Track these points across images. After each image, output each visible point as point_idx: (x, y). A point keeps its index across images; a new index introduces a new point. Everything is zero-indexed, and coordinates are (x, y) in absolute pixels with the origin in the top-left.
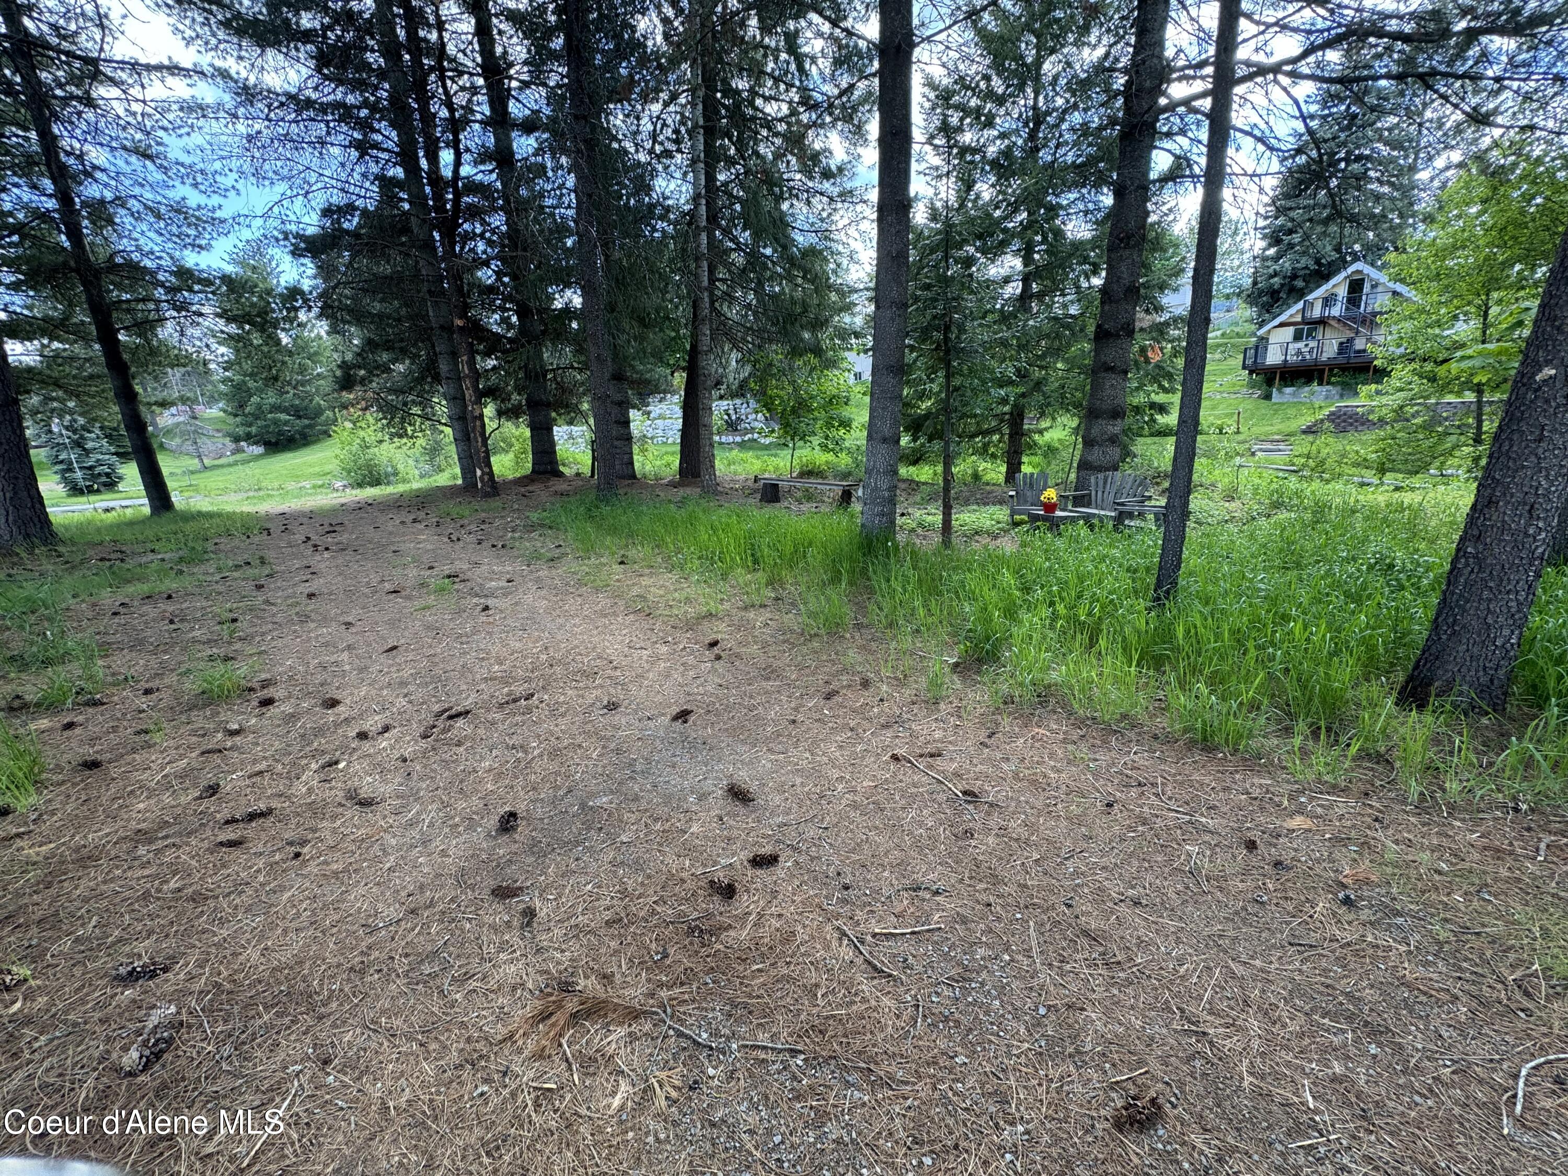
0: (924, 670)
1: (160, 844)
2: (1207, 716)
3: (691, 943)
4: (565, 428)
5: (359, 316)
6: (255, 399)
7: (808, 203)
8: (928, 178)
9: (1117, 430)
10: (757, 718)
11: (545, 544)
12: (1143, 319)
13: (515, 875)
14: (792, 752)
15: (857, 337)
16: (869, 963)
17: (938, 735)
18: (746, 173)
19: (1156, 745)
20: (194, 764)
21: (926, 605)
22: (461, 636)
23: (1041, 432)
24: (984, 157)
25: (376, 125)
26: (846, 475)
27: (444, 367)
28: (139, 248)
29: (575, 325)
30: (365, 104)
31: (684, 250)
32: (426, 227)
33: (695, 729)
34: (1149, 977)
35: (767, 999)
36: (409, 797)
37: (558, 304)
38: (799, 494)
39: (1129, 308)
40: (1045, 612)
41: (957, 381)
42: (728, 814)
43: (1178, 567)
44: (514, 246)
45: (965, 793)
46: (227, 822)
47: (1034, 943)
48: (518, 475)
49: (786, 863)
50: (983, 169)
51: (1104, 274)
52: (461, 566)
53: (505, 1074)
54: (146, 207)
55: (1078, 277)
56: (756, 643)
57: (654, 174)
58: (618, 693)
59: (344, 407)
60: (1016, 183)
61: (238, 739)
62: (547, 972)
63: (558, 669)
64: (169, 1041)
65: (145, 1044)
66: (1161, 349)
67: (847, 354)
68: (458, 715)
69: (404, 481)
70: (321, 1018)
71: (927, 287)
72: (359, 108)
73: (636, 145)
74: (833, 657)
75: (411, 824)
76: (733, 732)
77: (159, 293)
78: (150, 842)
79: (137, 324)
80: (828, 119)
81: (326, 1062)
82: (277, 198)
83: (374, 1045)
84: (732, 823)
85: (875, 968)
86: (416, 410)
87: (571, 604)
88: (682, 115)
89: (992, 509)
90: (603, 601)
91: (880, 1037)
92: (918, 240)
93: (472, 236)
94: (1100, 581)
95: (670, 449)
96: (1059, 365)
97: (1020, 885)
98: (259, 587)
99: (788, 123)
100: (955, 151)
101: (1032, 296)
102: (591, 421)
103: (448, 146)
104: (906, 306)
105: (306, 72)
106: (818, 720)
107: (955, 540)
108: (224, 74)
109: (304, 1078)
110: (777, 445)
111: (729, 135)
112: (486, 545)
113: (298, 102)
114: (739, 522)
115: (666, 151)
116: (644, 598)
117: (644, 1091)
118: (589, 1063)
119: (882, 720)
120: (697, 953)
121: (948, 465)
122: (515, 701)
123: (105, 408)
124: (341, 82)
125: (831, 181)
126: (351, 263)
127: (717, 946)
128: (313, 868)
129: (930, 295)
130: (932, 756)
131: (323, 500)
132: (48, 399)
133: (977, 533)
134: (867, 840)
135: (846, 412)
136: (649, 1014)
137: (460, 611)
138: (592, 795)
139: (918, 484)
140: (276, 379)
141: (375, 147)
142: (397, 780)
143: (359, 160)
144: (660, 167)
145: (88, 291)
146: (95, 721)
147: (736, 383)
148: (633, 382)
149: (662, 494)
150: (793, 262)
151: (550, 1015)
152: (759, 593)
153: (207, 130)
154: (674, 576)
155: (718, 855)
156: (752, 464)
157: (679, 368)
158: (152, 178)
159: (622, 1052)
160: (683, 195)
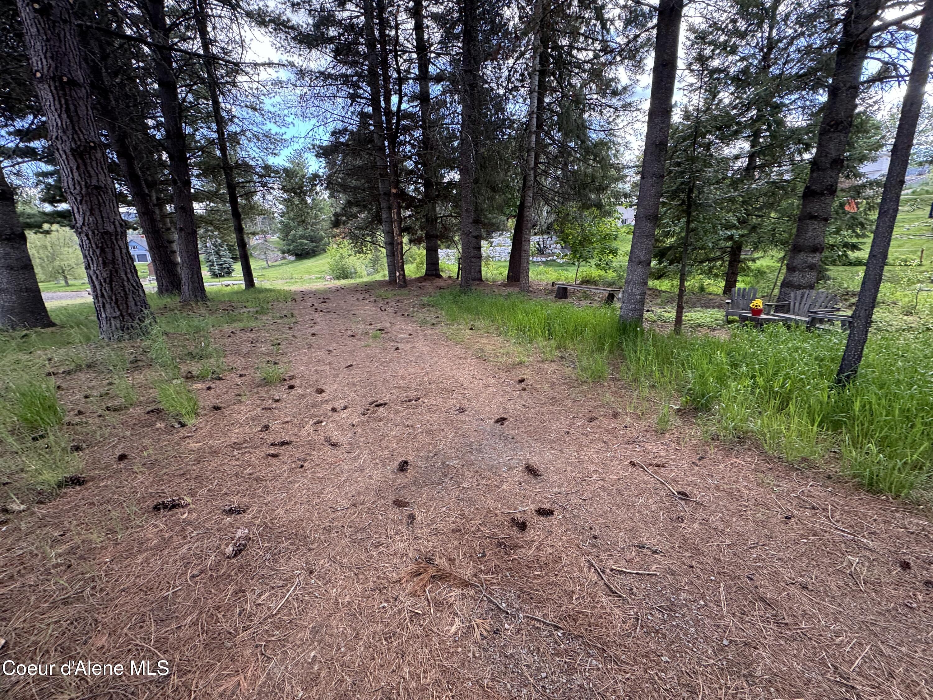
0: (656, 411)
1: (243, 451)
2: (874, 468)
3: (499, 551)
4: (445, 250)
5: (345, 188)
6: (293, 232)
7: (601, 113)
8: (686, 92)
9: (815, 260)
10: (545, 427)
11: (431, 317)
12: (844, 183)
13: (406, 495)
14: (566, 450)
15: (626, 198)
16: (608, 586)
17: (663, 453)
18: (562, 97)
19: (829, 482)
20: (259, 414)
21: (661, 369)
22: (384, 363)
23: (754, 260)
24: (727, 74)
25: (361, 84)
26: (611, 284)
27: (384, 216)
28: (249, 156)
29: (454, 192)
30: (356, 74)
31: (521, 146)
32: (381, 139)
33: (509, 429)
34: (810, 639)
35: (542, 593)
36: (354, 445)
37: (446, 180)
38: (580, 295)
39: (834, 174)
40: (748, 382)
41: (692, 225)
42: (525, 481)
43: (859, 359)
44: (426, 148)
45: (679, 493)
46: (272, 445)
47: (723, 598)
48: (417, 276)
49: (558, 516)
50: (726, 83)
51: (814, 151)
52: (385, 324)
53: (396, 600)
54: (254, 135)
55: (793, 153)
56: (547, 383)
57: (507, 101)
58: (465, 403)
59: (334, 236)
60: (750, 92)
61: (278, 404)
62: (419, 551)
63: (433, 386)
64: (245, 546)
65: (235, 544)
66: (857, 204)
67: (618, 207)
68: (381, 405)
69: (360, 277)
70: (310, 550)
71: (679, 164)
72: (353, 76)
73: (498, 85)
74: (596, 396)
75: (355, 459)
76: (530, 434)
77: (255, 178)
78: (239, 449)
79: (246, 194)
80: (618, 59)
81: (311, 572)
82: (311, 127)
83: (333, 569)
84: (527, 487)
85: (611, 590)
86: (368, 239)
87: (442, 350)
88: (527, 65)
89: (712, 311)
90: (460, 350)
91: (611, 632)
92: (674, 134)
93: (404, 143)
94: (793, 365)
95: (503, 264)
96: (773, 215)
97: (715, 559)
98: (290, 328)
99: (593, 64)
100: (706, 72)
101: (755, 168)
102: (460, 247)
103: (396, 93)
104: (663, 176)
105: (329, 59)
106: (583, 434)
107: (683, 330)
108: (292, 64)
109: (301, 578)
110: (568, 264)
111: (554, 74)
112: (399, 314)
113: (324, 76)
114: (542, 309)
115: (515, 87)
116: (483, 351)
117: (469, 627)
118: (439, 605)
119: (625, 439)
120: (502, 557)
121: (682, 281)
122: (410, 401)
123: (230, 235)
124: (345, 63)
125: (618, 98)
126: (343, 160)
127: (514, 556)
128: (309, 474)
129: (680, 169)
130: (658, 466)
131: (321, 285)
132: (207, 230)
133: (700, 326)
134: (610, 511)
135: (614, 244)
136: (473, 586)
137: (384, 349)
138: (448, 459)
139: (659, 291)
140: (304, 221)
141: (360, 97)
142: (350, 435)
143: (351, 104)
144: (511, 97)
145: (227, 178)
146: (219, 387)
147: (546, 226)
148: (484, 224)
149: (496, 290)
150: (588, 150)
151: (420, 574)
152: (551, 352)
153: (283, 94)
154: (500, 339)
155: (518, 504)
156: (551, 275)
157: (512, 216)
158: (257, 120)
159: (457, 603)
160: (523, 113)
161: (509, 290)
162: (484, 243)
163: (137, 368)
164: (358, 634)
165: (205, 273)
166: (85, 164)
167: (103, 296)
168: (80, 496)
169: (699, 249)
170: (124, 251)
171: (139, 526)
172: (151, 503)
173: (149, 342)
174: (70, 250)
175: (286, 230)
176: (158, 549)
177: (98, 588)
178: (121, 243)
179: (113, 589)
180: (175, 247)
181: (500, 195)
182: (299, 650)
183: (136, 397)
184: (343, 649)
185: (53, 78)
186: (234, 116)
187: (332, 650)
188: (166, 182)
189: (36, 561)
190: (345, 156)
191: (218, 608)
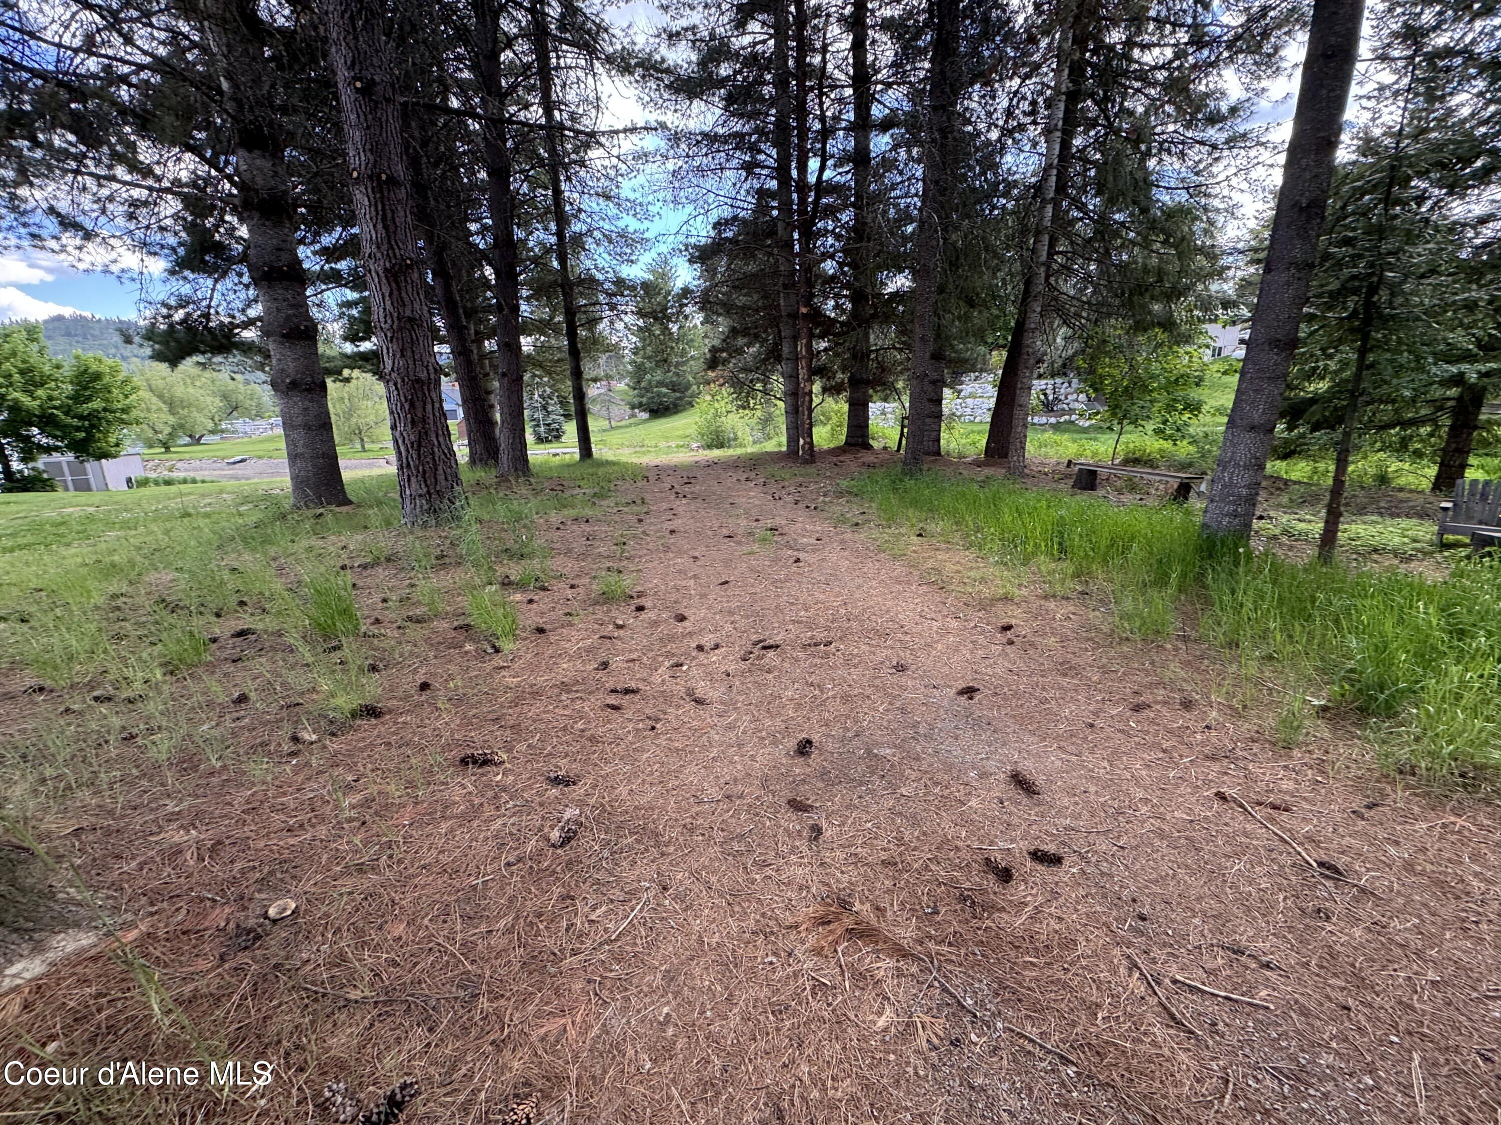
0: (1274, 705)
1: (574, 695)
3: (962, 910)
4: (878, 404)
5: (728, 308)
6: (648, 376)
7: (1182, 155)
8: (1370, 102)
10: (1049, 711)
11: (853, 512)
13: (809, 793)
14: (1087, 756)
15: (1225, 308)
16: (1165, 1008)
17: (1288, 785)
18: (1107, 134)
20: (596, 644)
21: (1284, 627)
22: (776, 581)
24: (1470, 58)
25: (763, 146)
26: (1184, 466)
27: (786, 349)
28: (596, 268)
29: (901, 308)
30: (757, 130)
31: (1024, 226)
32: (789, 229)
33: (979, 706)
35: (1038, 995)
36: (729, 705)
37: (891, 288)
38: (1119, 483)
41: (1371, 357)
42: (1009, 799)
44: (858, 239)
45: (1321, 864)
46: (612, 691)
47: (1417, 1081)
48: (832, 446)
49: (1071, 868)
50: (1466, 75)
52: (780, 521)
53: (790, 955)
54: (605, 236)
56: (1054, 635)
57: (1003, 150)
58: (907, 657)
59: (707, 383)
61: (621, 632)
62: (828, 885)
63: (854, 624)
64: (575, 832)
65: (563, 828)
67: (1207, 326)
68: (770, 647)
69: (741, 446)
70: (663, 854)
71: (1348, 242)
72: (751, 134)
73: (990, 125)
74: (1148, 665)
75: (730, 727)
76: (1020, 720)
77: (602, 298)
78: (568, 692)
79: (588, 322)
80: (1225, 54)
81: (665, 889)
82: (685, 218)
83: (696, 890)
84: (1013, 809)
85: (1172, 1016)
86: (759, 386)
87: (870, 567)
88: (1044, 85)
89: (1405, 523)
90: (899, 569)
91: (1172, 1091)
92: (1342, 184)
93: (825, 232)
95: (979, 428)
97: (1400, 1003)
98: (640, 521)
99: (1171, 70)
100: (1418, 59)
102: (905, 398)
103: (815, 155)
104: (1312, 266)
105: (718, 112)
106: (1122, 731)
107: (1339, 555)
108: (663, 126)
109: (651, 894)
110: (1099, 429)
111: (1092, 96)
112: (802, 505)
113: (710, 138)
114: (1049, 507)
115: (1019, 125)
116: (939, 572)
117: (908, 1025)
118: (859, 977)
119: (1207, 750)
120: (967, 921)
121: (1342, 463)
122: (816, 645)
123: (563, 382)
124: (741, 116)
125: (1217, 127)
126: (728, 266)
127: (988, 923)
128: (662, 741)
129: (1351, 251)
130: (1275, 807)
131: (684, 457)
132: (534, 376)
133: (1376, 550)
134: (1174, 876)
135: (1194, 394)
136: (916, 958)
137: (776, 560)
138: (877, 744)
139: (1286, 482)
140: (665, 361)
141: (759, 165)
142: (722, 689)
143: (746, 179)
144: (1010, 142)
145: (565, 300)
146: (544, 601)
147: (1060, 362)
148: (950, 361)
149: (965, 472)
150: (1153, 225)
151: (829, 922)
152: (1063, 582)
153: (648, 171)
154: (971, 555)
155: (996, 836)
156: (1066, 447)
157: (999, 347)
158: (610, 214)
159: (889, 981)
160: (1031, 168)
161: (987, 471)
162: (947, 392)
163: (444, 566)
164: (731, 995)
165: (530, 438)
166: (399, 289)
167: (408, 465)
168: (376, 732)
169: (1381, 401)
170: (437, 405)
171: (443, 783)
172: (457, 754)
173: (459, 532)
174: (370, 403)
175: (639, 372)
176: (466, 818)
177: (395, 859)
178: (434, 395)
179: (412, 864)
180: (493, 399)
181: (980, 312)
182: (647, 1000)
183: (441, 607)
184: (708, 1013)
185: (370, 178)
186: (580, 210)
187: (693, 1010)
188: (488, 309)
189: (328, 809)
190: (732, 259)
191: (539, 915)
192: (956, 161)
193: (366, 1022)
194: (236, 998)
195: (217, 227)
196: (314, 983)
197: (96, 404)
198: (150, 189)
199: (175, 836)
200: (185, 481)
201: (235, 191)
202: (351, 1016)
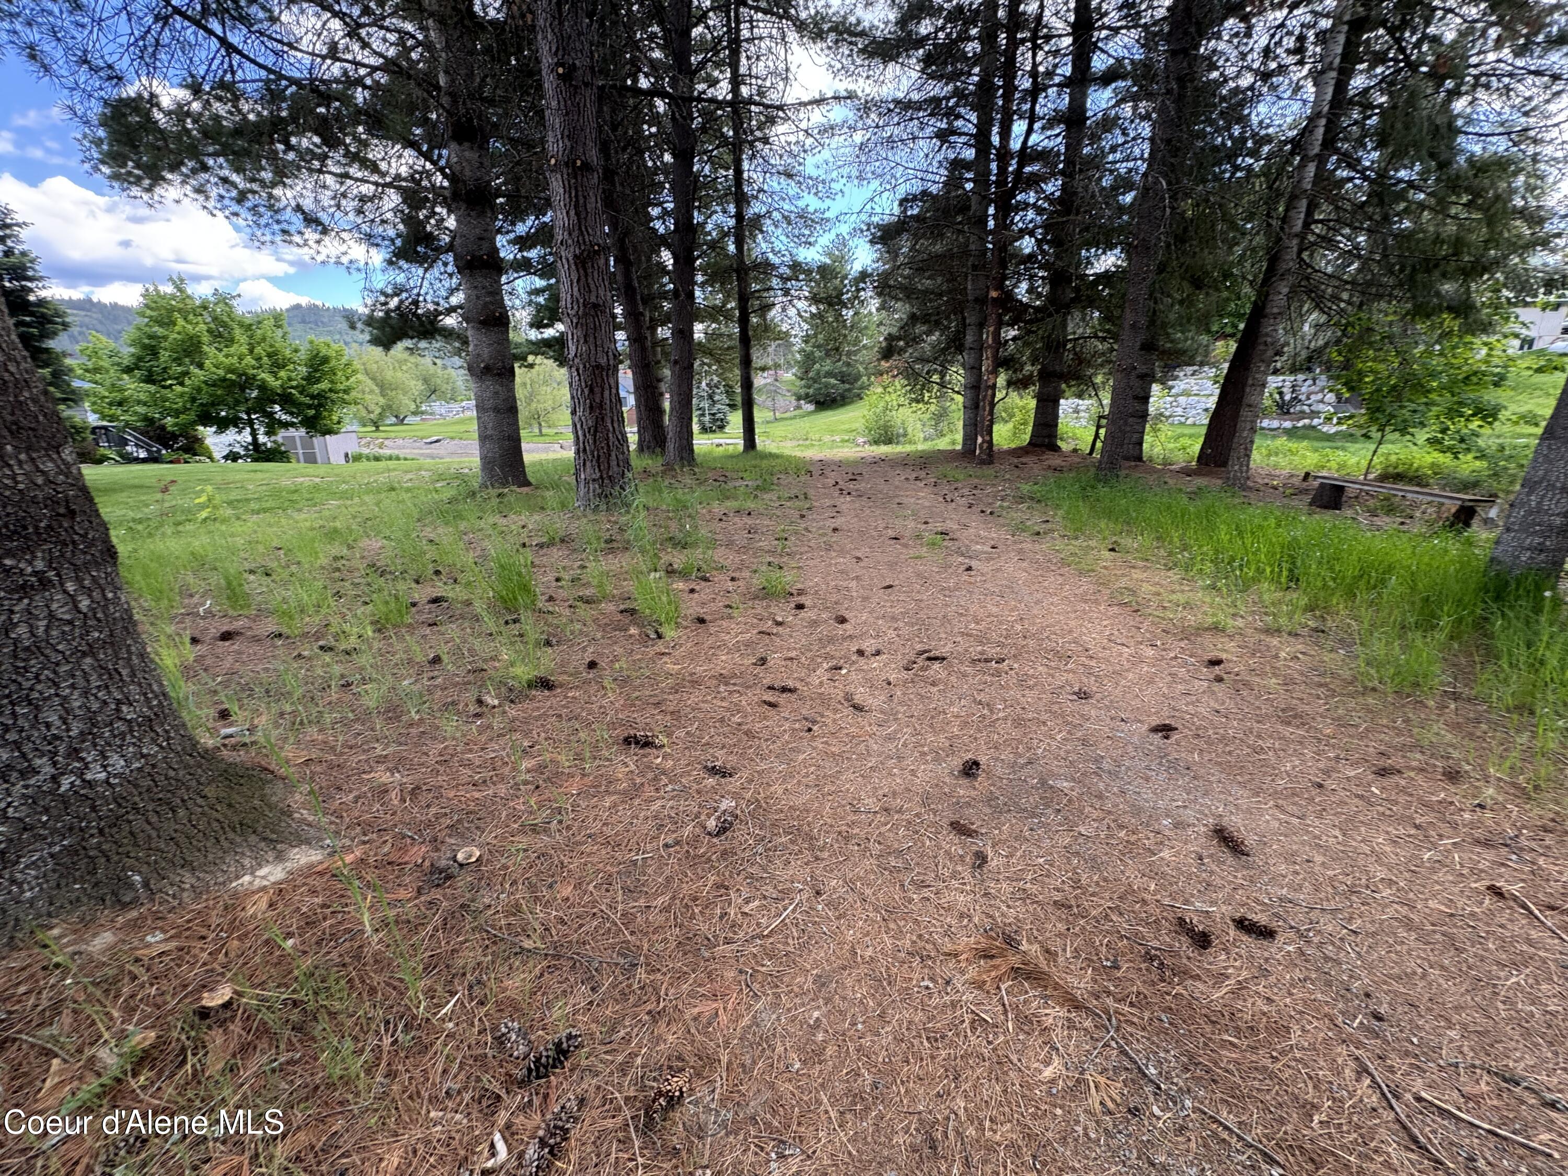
1: (732, 688)
3: (1148, 970)
4: (1071, 401)
5: (909, 293)
6: (817, 366)
7: (1507, 91)
10: (1265, 763)
11: (1035, 521)
13: (974, 817)
14: (1313, 820)
16: (1405, 1127)
20: (754, 639)
22: (944, 589)
25: (962, 110)
26: (1468, 485)
27: (969, 338)
28: (773, 251)
30: (956, 93)
32: (984, 203)
33: (1177, 747)
35: (1237, 1079)
36: (889, 714)
37: (1094, 270)
38: (1371, 503)
42: (1210, 856)
44: (1063, 213)
46: (769, 688)
48: (1013, 446)
49: (1286, 945)
52: (951, 525)
53: (948, 983)
54: (784, 217)
56: (1275, 675)
57: (1254, 99)
58: (1091, 685)
59: (880, 374)
61: (780, 629)
62: (992, 917)
63: (1031, 642)
64: (731, 824)
65: (719, 818)
67: (1518, 310)
68: (936, 659)
69: (911, 442)
70: (817, 858)
72: (949, 98)
74: (1400, 723)
75: (890, 738)
76: (1227, 768)
78: (726, 684)
79: (761, 308)
81: (818, 893)
82: (869, 195)
83: (851, 900)
84: (1214, 868)
85: (1414, 1138)
86: (936, 378)
87: (1052, 581)
90: (1086, 585)
93: (1026, 206)
95: (1192, 431)
98: (803, 516)
102: (1105, 395)
103: (1021, 118)
105: (915, 75)
106: (1361, 797)
108: (853, 95)
109: (804, 897)
110: (1350, 437)
112: (976, 509)
113: (905, 105)
114: (1279, 526)
115: (1280, 66)
116: (1133, 592)
117: (1078, 1081)
118: (1026, 1022)
119: (1478, 834)
120: (1153, 983)
122: (987, 661)
123: (731, 371)
124: (940, 78)
126: (913, 247)
127: (1179, 989)
128: (819, 744)
131: (848, 452)
132: (704, 364)
134: (1424, 976)
135: (1490, 396)
136: (1091, 1012)
137: (946, 566)
138: (1053, 775)
140: (837, 349)
141: (956, 132)
142: (882, 698)
143: (940, 149)
144: (1265, 88)
145: (739, 285)
146: (705, 591)
147: (1304, 354)
148: (1164, 352)
149: (1171, 482)
150: (1454, 184)
151: (992, 957)
152: (1290, 617)
153: (833, 146)
154: (1175, 575)
155: (1192, 896)
156: (1304, 457)
157: (1225, 336)
158: (791, 193)
159: (1058, 1030)
160: (1289, 120)
161: (1201, 481)
162: (1156, 388)
163: (612, 551)
164: (883, 1012)
165: (696, 428)
166: (586, 275)
167: (585, 450)
168: (549, 703)
170: (614, 392)
171: (608, 759)
172: (620, 733)
173: (627, 517)
174: (549, 389)
175: (808, 361)
176: (628, 795)
177: (565, 824)
178: (612, 381)
179: (579, 830)
180: (663, 387)
181: (1207, 294)
182: (798, 1001)
183: (609, 588)
184: (860, 1026)
185: (567, 164)
186: (761, 190)
187: (844, 1020)
188: (664, 295)
189: (506, 770)
190: (916, 237)
191: (695, 899)
192: (1196, 115)
193: (537, 971)
194: (430, 928)
195: (428, 218)
196: (493, 927)
197: (324, 385)
198: (376, 184)
199: (383, 776)
200: (390, 458)
201: (446, 184)
202: (524, 963)
